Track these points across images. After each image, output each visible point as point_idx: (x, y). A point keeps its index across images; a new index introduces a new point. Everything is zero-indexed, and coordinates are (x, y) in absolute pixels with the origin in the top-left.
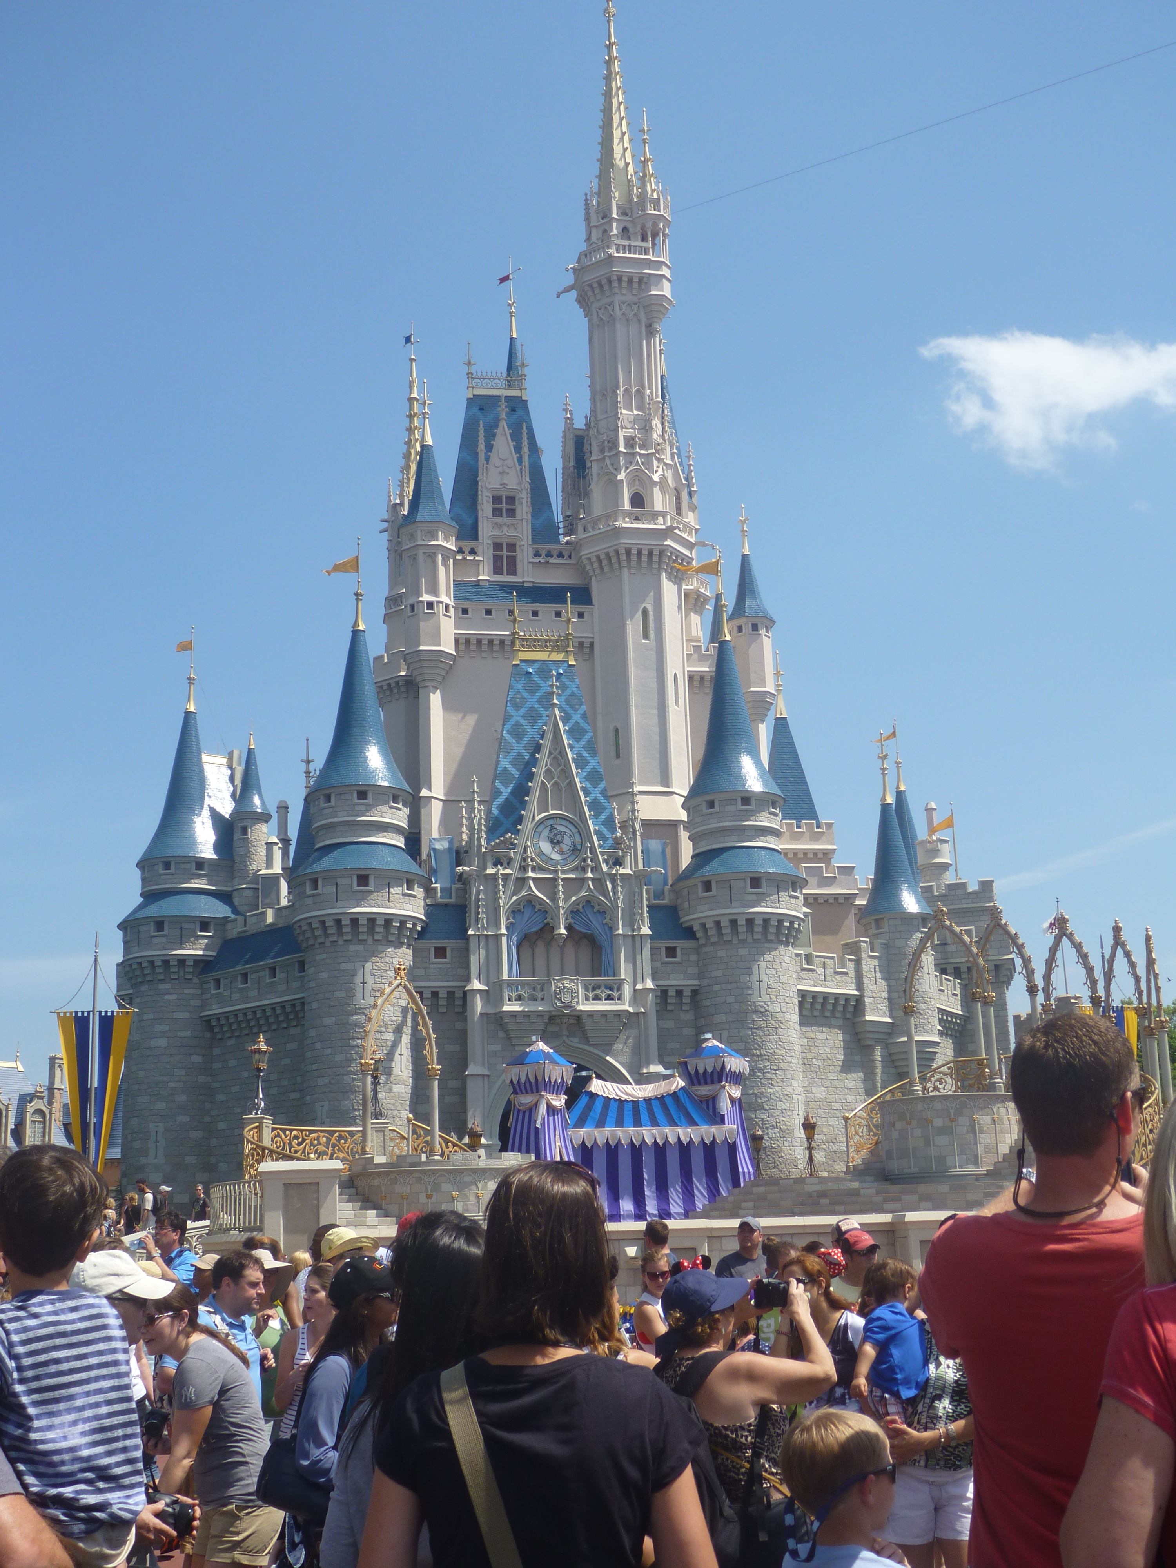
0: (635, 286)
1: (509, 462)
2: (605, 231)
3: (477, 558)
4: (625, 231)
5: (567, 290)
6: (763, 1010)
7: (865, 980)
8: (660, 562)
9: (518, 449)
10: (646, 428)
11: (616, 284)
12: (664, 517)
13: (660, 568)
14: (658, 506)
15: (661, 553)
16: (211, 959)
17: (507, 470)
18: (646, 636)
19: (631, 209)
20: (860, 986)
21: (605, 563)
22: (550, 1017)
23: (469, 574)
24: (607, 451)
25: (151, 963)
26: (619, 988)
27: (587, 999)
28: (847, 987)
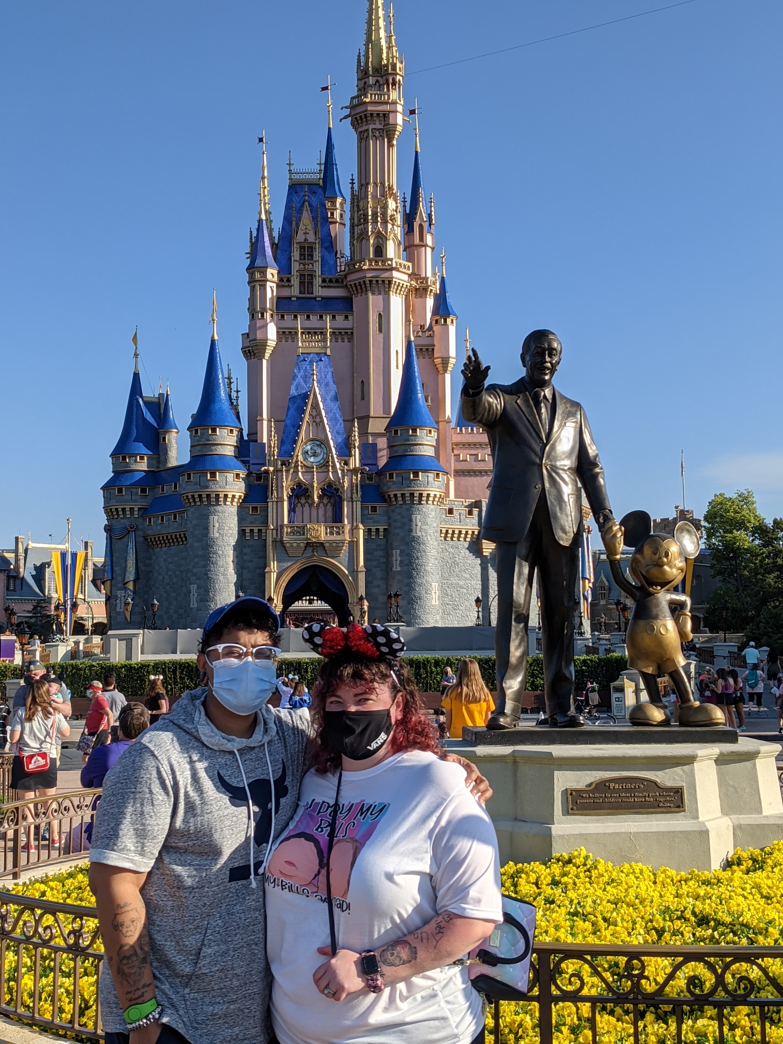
0: (382, 119)
1: (310, 227)
2: (365, 83)
3: (290, 284)
4: (377, 83)
5: (346, 117)
6: (417, 540)
8: (389, 287)
10: (385, 207)
11: (369, 118)
12: (391, 259)
13: (389, 291)
14: (389, 253)
15: (390, 282)
16: (148, 507)
17: (308, 231)
18: (380, 330)
19: (381, 69)
21: (359, 287)
22: (307, 543)
23: (286, 292)
24: (362, 220)
25: (117, 509)
26: (343, 529)
27: (326, 534)
28: (474, 525)
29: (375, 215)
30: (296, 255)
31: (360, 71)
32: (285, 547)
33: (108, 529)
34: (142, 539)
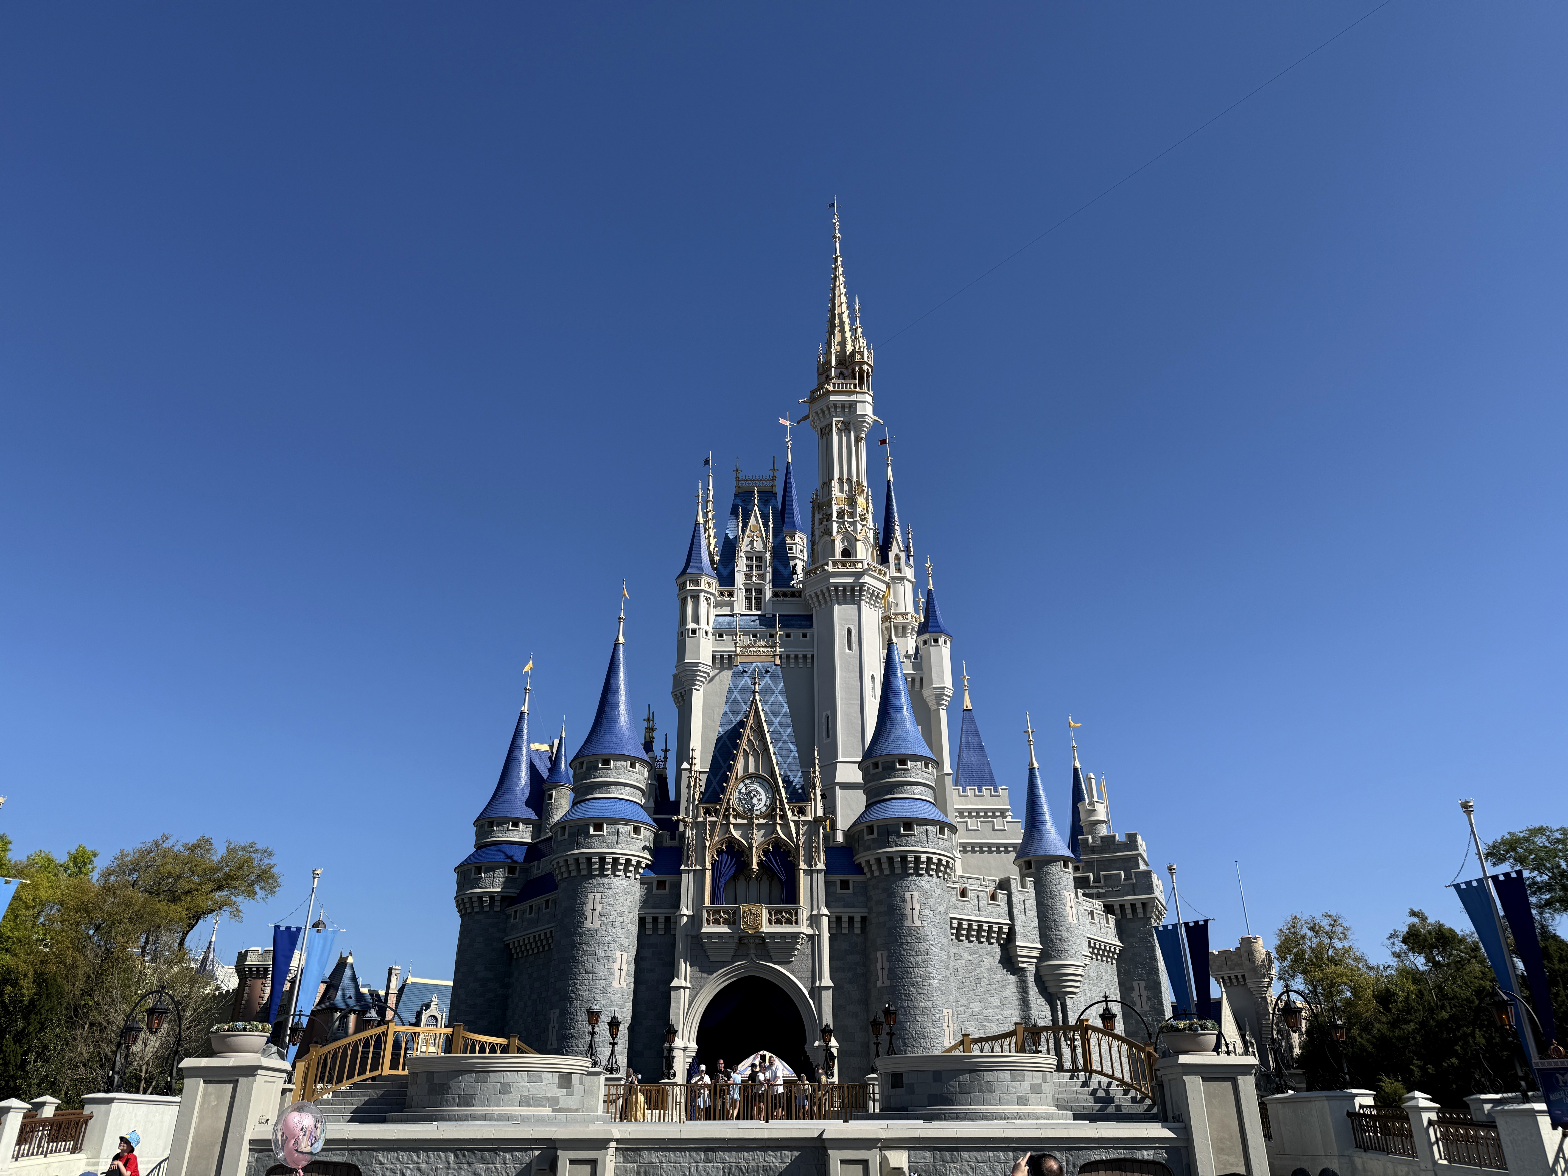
0: (848, 410)
1: (758, 534)
2: (827, 376)
3: (732, 599)
4: (841, 375)
6: (915, 933)
7: (1015, 911)
8: (860, 595)
9: (765, 524)
10: (853, 505)
11: (832, 410)
12: (862, 562)
13: (860, 600)
15: (861, 590)
16: (516, 895)
17: (756, 539)
18: (850, 648)
19: (846, 360)
20: (1011, 917)
21: (821, 597)
22: (740, 939)
23: (726, 610)
24: (825, 521)
25: (469, 898)
26: (797, 914)
27: (770, 923)
28: (1000, 917)
29: (841, 513)
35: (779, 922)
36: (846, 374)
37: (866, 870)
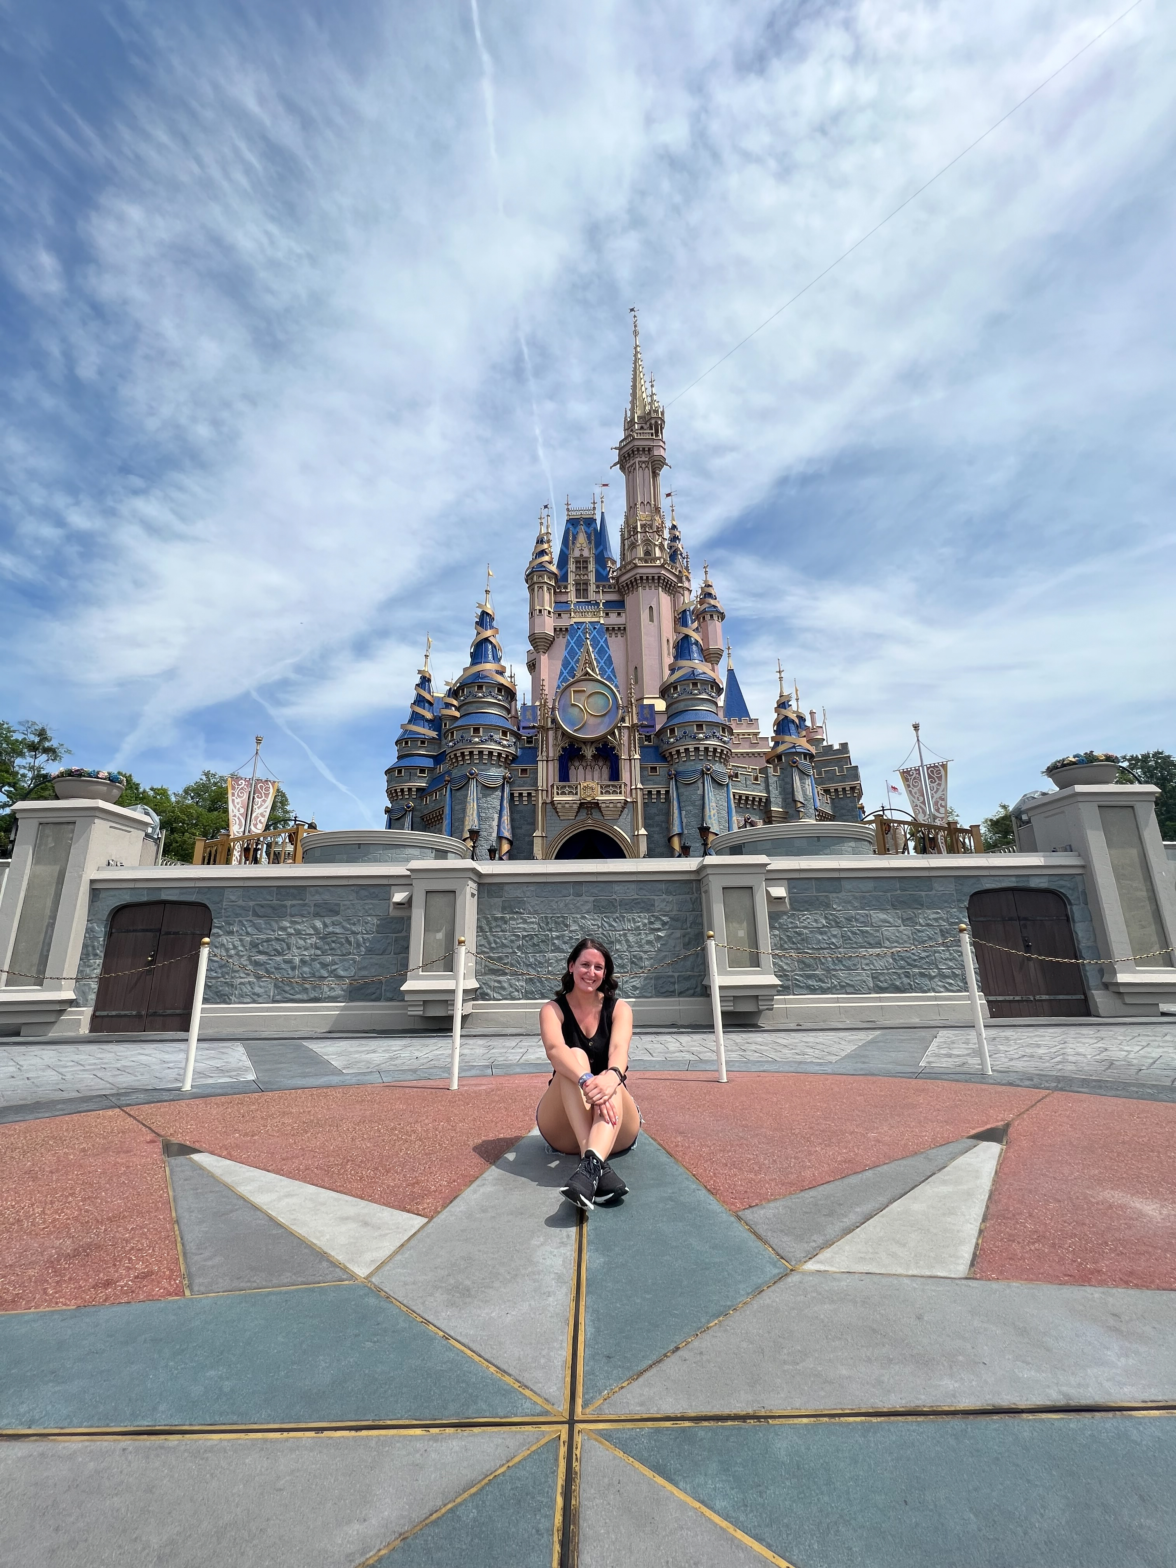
0: (647, 453)
1: (585, 545)
3: (567, 590)
4: (641, 429)
5: (615, 465)
7: (771, 788)
8: (659, 582)
9: (589, 538)
11: (636, 452)
12: (660, 559)
13: (659, 586)
14: (657, 555)
15: (659, 578)
16: (426, 786)
17: (583, 549)
18: (652, 620)
19: (645, 418)
20: (768, 792)
21: (630, 586)
22: (581, 804)
23: (563, 599)
24: (632, 533)
25: (396, 790)
26: (620, 787)
27: (602, 793)
28: (761, 792)
29: (642, 526)
30: (572, 566)
31: (626, 424)
32: (555, 809)
33: (387, 811)
34: (419, 819)
35: (608, 792)
36: (645, 427)
37: (669, 759)
